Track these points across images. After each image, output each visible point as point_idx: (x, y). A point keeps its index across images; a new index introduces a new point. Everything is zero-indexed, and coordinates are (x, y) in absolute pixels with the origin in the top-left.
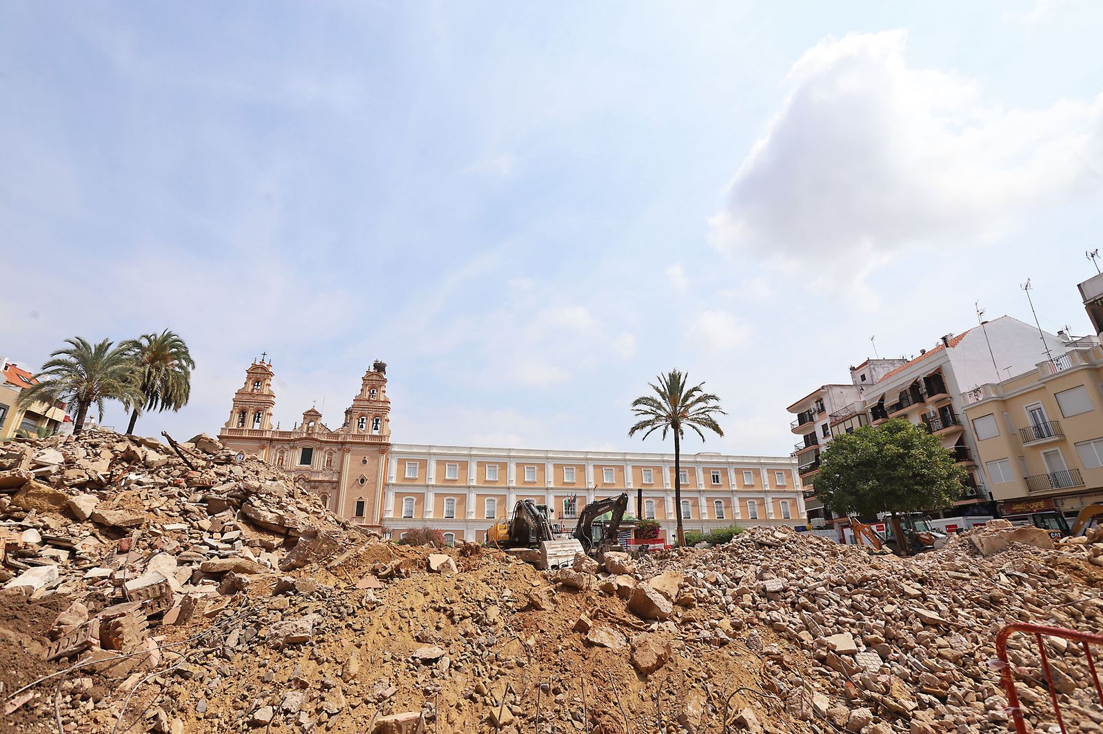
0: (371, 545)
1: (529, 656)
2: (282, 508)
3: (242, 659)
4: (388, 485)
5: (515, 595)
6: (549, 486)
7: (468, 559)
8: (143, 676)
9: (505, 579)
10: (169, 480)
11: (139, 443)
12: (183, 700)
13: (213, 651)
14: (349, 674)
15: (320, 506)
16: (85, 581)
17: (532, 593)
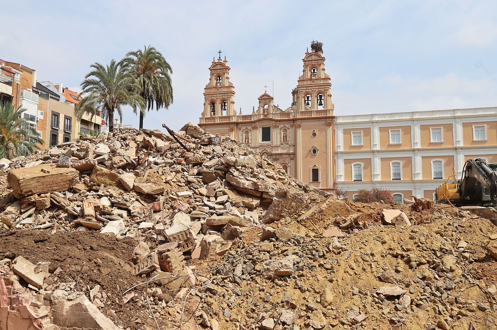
0: (331, 202)
1: (491, 303)
2: (255, 176)
3: (247, 284)
4: (337, 154)
5: (471, 246)
6: (458, 146)
7: (420, 214)
8: (188, 290)
9: (460, 232)
10: (174, 160)
11: (150, 134)
12: (215, 307)
13: (227, 277)
14: (326, 302)
15: (283, 174)
16: (140, 230)
17: (489, 245)
